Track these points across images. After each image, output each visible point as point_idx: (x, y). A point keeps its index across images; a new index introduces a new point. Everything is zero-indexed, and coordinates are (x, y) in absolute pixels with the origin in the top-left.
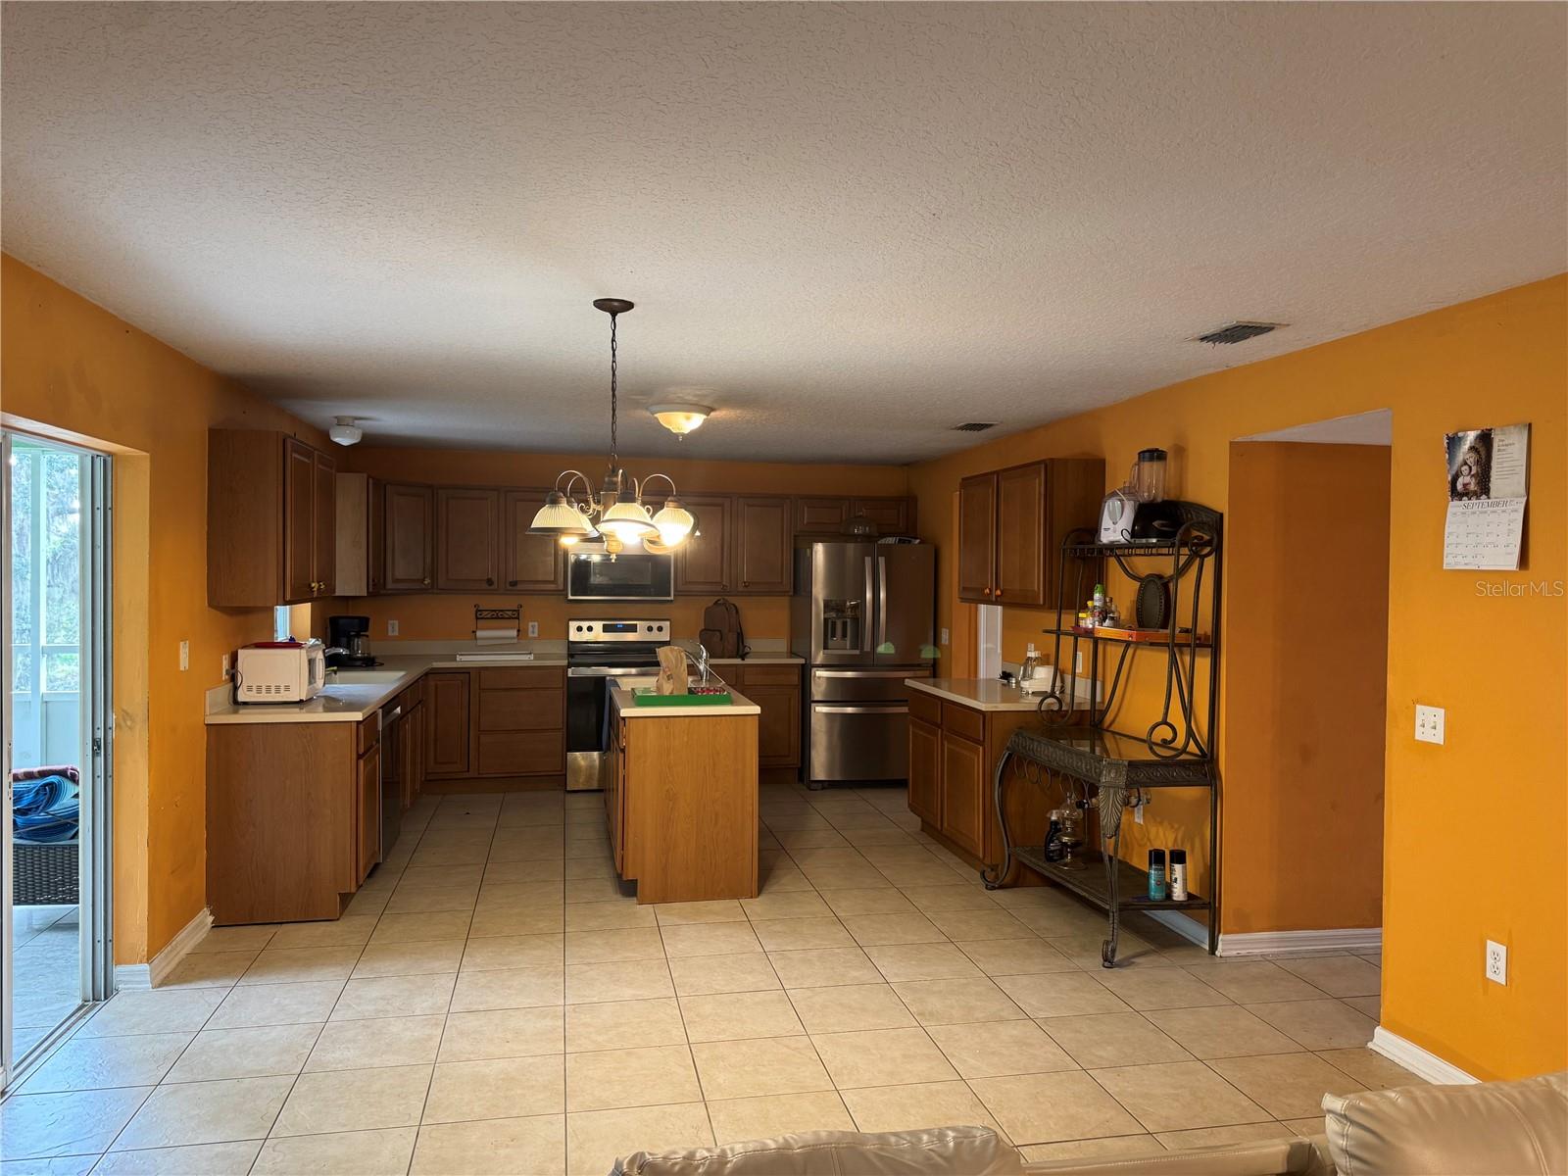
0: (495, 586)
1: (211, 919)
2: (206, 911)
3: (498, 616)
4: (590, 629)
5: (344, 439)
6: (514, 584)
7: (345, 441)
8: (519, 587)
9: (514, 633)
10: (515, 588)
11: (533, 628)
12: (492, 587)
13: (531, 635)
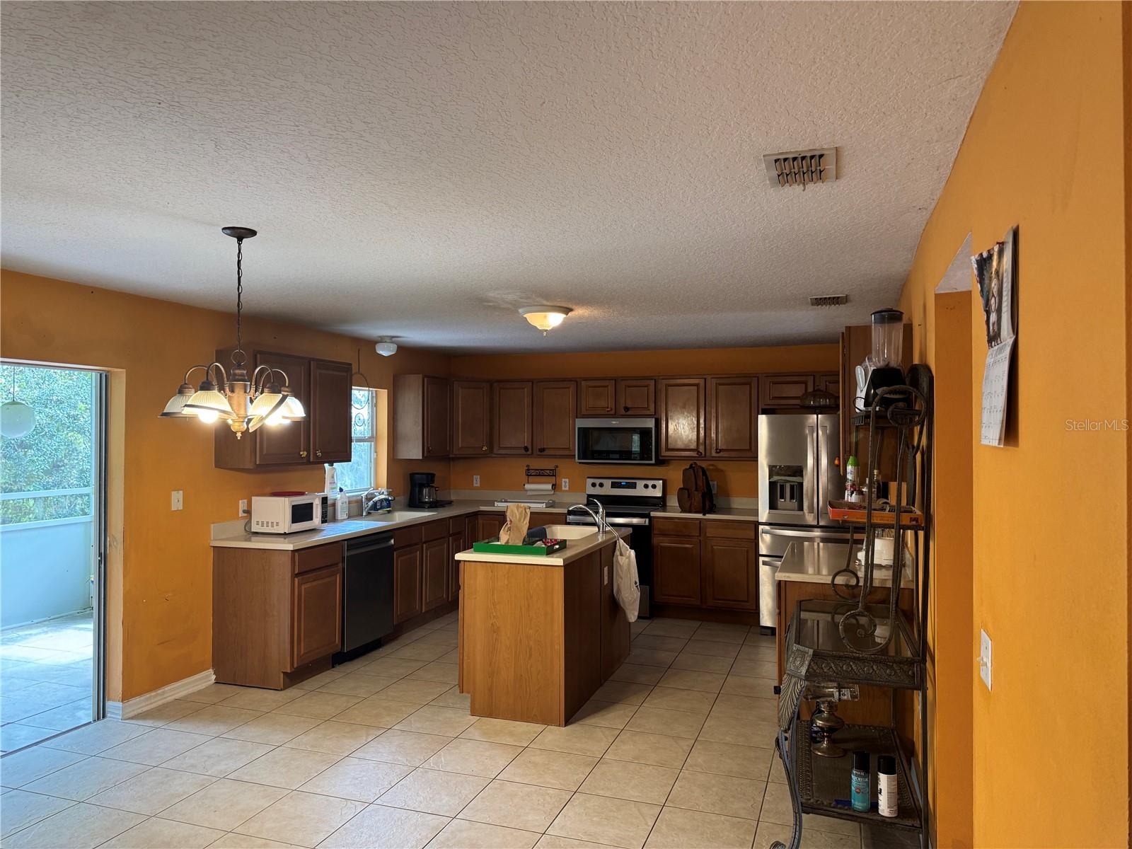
0: (529, 452)
1: (214, 677)
2: (211, 671)
3: (540, 474)
4: (601, 485)
5: (385, 351)
6: (542, 450)
7: (385, 353)
8: (546, 452)
9: (549, 487)
10: (542, 453)
11: (565, 484)
12: (528, 453)
13: (563, 488)
